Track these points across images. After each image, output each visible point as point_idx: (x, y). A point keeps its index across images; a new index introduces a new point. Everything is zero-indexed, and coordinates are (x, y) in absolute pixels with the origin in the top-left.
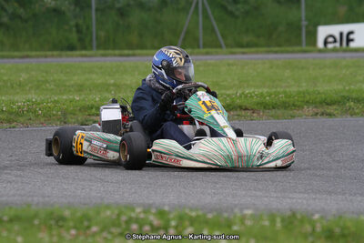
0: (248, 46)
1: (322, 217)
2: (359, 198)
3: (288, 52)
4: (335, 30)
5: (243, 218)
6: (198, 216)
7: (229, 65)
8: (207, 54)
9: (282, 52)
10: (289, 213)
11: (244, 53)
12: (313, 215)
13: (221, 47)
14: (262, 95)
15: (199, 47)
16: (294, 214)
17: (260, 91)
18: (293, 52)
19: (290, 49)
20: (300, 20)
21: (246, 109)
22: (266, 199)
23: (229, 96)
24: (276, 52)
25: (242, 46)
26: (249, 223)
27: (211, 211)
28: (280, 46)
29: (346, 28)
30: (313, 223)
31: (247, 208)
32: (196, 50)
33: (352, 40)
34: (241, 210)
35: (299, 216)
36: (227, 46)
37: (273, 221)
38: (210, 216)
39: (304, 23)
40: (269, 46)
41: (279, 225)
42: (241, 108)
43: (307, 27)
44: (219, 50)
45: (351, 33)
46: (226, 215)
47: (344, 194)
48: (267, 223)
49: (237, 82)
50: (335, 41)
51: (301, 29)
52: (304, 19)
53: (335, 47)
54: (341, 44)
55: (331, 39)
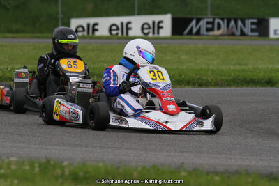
0: (17, 32)
1: (70, 164)
2: (99, 150)
4: (84, 22)
5: (10, 164)
7: (2, 46)
9: (43, 38)
10: (44, 160)
11: (14, 38)
12: (63, 162)
16: (48, 161)
20: (57, 13)
22: (27, 149)
24: (38, 38)
25: (11, 32)
26: (14, 167)
29: (92, 21)
30: (63, 168)
31: (13, 156)
33: (97, 30)
34: (8, 157)
35: (52, 163)
37: (32, 165)
39: (60, 16)
40: (33, 33)
43: (62, 19)
45: (96, 24)
47: (87, 147)
48: (27, 168)
49: (7, 60)
50: (84, 30)
51: (58, 20)
52: (60, 12)
53: (84, 35)
54: (88, 33)
55: (80, 29)
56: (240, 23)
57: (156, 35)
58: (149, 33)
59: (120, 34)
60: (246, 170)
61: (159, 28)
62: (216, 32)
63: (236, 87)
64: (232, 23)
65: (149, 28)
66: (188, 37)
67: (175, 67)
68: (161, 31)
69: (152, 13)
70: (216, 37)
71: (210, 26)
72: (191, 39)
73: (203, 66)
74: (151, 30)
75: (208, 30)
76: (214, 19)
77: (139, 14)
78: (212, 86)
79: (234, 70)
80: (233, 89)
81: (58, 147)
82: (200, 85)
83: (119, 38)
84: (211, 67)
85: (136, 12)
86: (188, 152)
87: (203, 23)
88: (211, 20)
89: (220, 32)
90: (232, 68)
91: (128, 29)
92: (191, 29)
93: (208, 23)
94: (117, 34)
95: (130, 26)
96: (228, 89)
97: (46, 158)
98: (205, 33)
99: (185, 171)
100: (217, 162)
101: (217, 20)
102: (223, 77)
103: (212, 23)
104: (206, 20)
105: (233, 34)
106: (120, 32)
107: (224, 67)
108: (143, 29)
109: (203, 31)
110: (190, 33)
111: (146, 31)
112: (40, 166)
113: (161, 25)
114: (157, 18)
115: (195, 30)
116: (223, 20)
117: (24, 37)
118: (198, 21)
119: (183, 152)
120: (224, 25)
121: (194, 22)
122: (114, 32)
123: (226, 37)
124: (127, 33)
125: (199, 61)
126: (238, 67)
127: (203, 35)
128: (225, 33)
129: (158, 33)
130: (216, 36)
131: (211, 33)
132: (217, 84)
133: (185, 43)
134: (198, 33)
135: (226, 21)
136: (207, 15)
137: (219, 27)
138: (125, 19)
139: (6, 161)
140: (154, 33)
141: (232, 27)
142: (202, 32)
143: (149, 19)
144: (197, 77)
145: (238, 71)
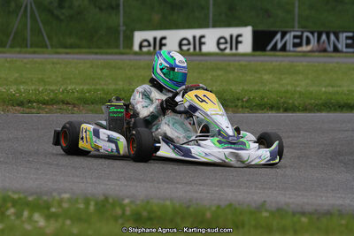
0: (71, 47)
1: (132, 202)
2: (166, 186)
3: (107, 54)
4: (150, 35)
5: (61, 202)
6: (20, 199)
7: (53, 63)
8: (34, 53)
9: (102, 53)
10: (102, 198)
11: (67, 53)
12: (123, 200)
13: (46, 47)
14: (82, 91)
15: (27, 46)
16: (106, 198)
17: (81, 87)
18: (112, 54)
19: (109, 51)
20: (119, 26)
21: (68, 103)
22: (83, 185)
23: (53, 91)
24: (96, 53)
25: (66, 47)
26: (65, 205)
27: (32, 194)
28: (100, 48)
29: (159, 34)
30: (123, 207)
31: (65, 192)
32: (25, 50)
33: (165, 45)
34: (59, 194)
35: (111, 200)
36: (52, 46)
37: (87, 203)
38: (30, 199)
39: (122, 28)
40: (90, 48)
41: (92, 208)
42: (63, 102)
43: (124, 32)
44: (44, 50)
45: (164, 38)
46: (45, 198)
47: (153, 182)
48: (82, 206)
49: (59, 79)
50: (149, 45)
51: (119, 33)
52: (121, 24)
53: (149, 50)
54: (155, 48)
55: (145, 44)
56: (332, 37)
57: (234, 51)
58: (225, 48)
59: (192, 50)
60: (339, 211)
61: (238, 42)
62: (305, 48)
63: (329, 112)
64: (324, 37)
65: (226, 43)
66: (272, 53)
67: (256, 88)
68: (240, 46)
69: (229, 25)
70: (305, 54)
71: (297, 41)
72: (275, 56)
73: (289, 87)
74: (228, 45)
75: (295, 45)
76: (303, 32)
77: (214, 26)
78: (299, 111)
79: (325, 93)
80: (324, 114)
81: (119, 182)
82: (286, 110)
83: (191, 55)
84: (298, 89)
85: (211, 24)
86: (270, 189)
87: (289, 37)
88: (299, 33)
89: (309, 48)
90: (324, 89)
91: (201, 44)
92: (276, 44)
93: (295, 37)
94: (189, 49)
95: (203, 40)
96: (318, 114)
97: (104, 195)
98: (292, 49)
99: (266, 211)
100: (305, 200)
101: (305, 34)
102: (313, 101)
103: (300, 37)
104: (293, 34)
105: (325, 50)
106: (192, 47)
107: (314, 89)
108: (218, 44)
109: (290, 47)
110: (274, 48)
111: (222, 46)
112: (96, 204)
113: (240, 39)
114: (235, 31)
115: (279, 46)
116: (312, 33)
117: (80, 53)
118: (284, 35)
119: (265, 188)
120: (313, 40)
121: (278, 36)
122: (185, 48)
123: (317, 54)
124: (200, 49)
125: (284, 81)
126: (330, 89)
127: (290, 51)
128: (315, 49)
129: (237, 48)
130: (304, 52)
131: (299, 49)
132: (305, 109)
133: (268, 60)
134: (284, 48)
135: (316, 35)
136: (293, 27)
137: (308, 42)
138: (198, 32)
139: (57, 198)
140: (231, 49)
141: (324, 42)
142: (288, 48)
143: (227, 32)
144: (282, 100)
145: (330, 93)
